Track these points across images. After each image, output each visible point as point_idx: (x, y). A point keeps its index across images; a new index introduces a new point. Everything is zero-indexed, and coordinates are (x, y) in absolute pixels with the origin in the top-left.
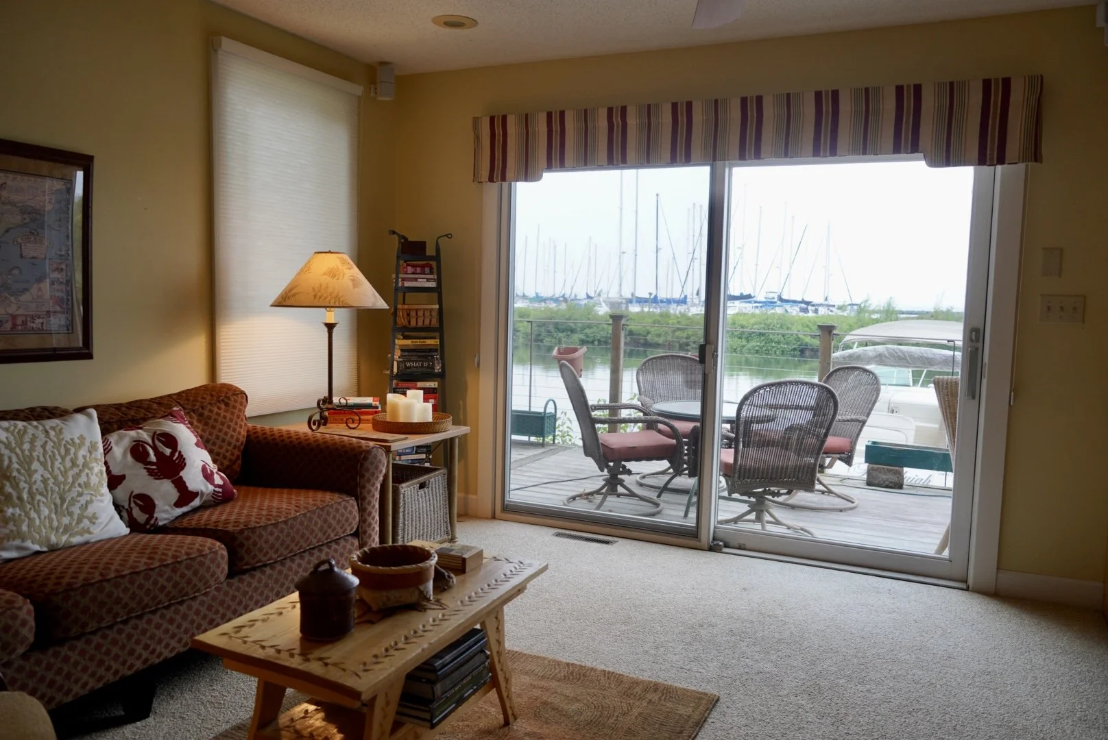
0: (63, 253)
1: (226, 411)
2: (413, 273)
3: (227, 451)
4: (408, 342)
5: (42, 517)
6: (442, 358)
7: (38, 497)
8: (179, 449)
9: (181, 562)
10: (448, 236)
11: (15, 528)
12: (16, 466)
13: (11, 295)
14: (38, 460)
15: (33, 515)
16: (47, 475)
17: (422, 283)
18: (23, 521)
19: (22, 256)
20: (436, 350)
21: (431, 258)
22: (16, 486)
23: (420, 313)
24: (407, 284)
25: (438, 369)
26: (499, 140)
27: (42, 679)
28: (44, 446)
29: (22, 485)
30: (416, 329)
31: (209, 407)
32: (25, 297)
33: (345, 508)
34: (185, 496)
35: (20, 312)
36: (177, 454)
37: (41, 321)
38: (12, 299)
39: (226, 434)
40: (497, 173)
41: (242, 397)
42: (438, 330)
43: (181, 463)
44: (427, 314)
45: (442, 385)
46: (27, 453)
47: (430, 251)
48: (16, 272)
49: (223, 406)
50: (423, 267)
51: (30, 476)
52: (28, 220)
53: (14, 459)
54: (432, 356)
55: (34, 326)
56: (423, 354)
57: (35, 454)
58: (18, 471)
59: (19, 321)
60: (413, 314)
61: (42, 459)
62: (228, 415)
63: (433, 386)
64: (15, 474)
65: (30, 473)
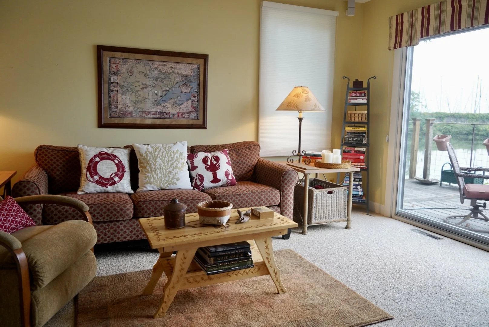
0: (196, 91)
1: (248, 152)
2: (355, 96)
3: (245, 167)
4: (351, 129)
5: (158, 177)
6: (368, 137)
7: (157, 170)
8: (219, 163)
9: (189, 200)
10: (374, 77)
11: (148, 180)
12: (152, 160)
13: (177, 105)
14: (160, 158)
15: (155, 176)
16: (162, 163)
17: (360, 101)
18: (151, 178)
19: (181, 92)
20: (365, 133)
21: (365, 89)
22: (150, 167)
23: (357, 115)
24: (352, 101)
25: (365, 141)
26: (400, 27)
27: (134, 229)
28: (162, 153)
29: (152, 166)
30: (355, 123)
31: (242, 149)
32: (182, 106)
33: (272, 194)
34: (216, 180)
35: (180, 111)
36: (218, 164)
37: (188, 115)
38: (178, 107)
39: (246, 160)
40: (398, 45)
41: (257, 147)
42: (367, 123)
43: (218, 168)
44: (360, 115)
45: (367, 150)
46: (156, 155)
47: (365, 85)
48: (179, 97)
49: (248, 150)
50: (361, 93)
51: (156, 163)
52: (184, 79)
53: (151, 157)
54: (362, 136)
55: (185, 116)
56: (358, 134)
57: (159, 156)
58: (152, 161)
59: (180, 115)
60: (353, 115)
61: (161, 157)
62: (249, 153)
63: (363, 150)
64: (151, 162)
65: (156, 162)
